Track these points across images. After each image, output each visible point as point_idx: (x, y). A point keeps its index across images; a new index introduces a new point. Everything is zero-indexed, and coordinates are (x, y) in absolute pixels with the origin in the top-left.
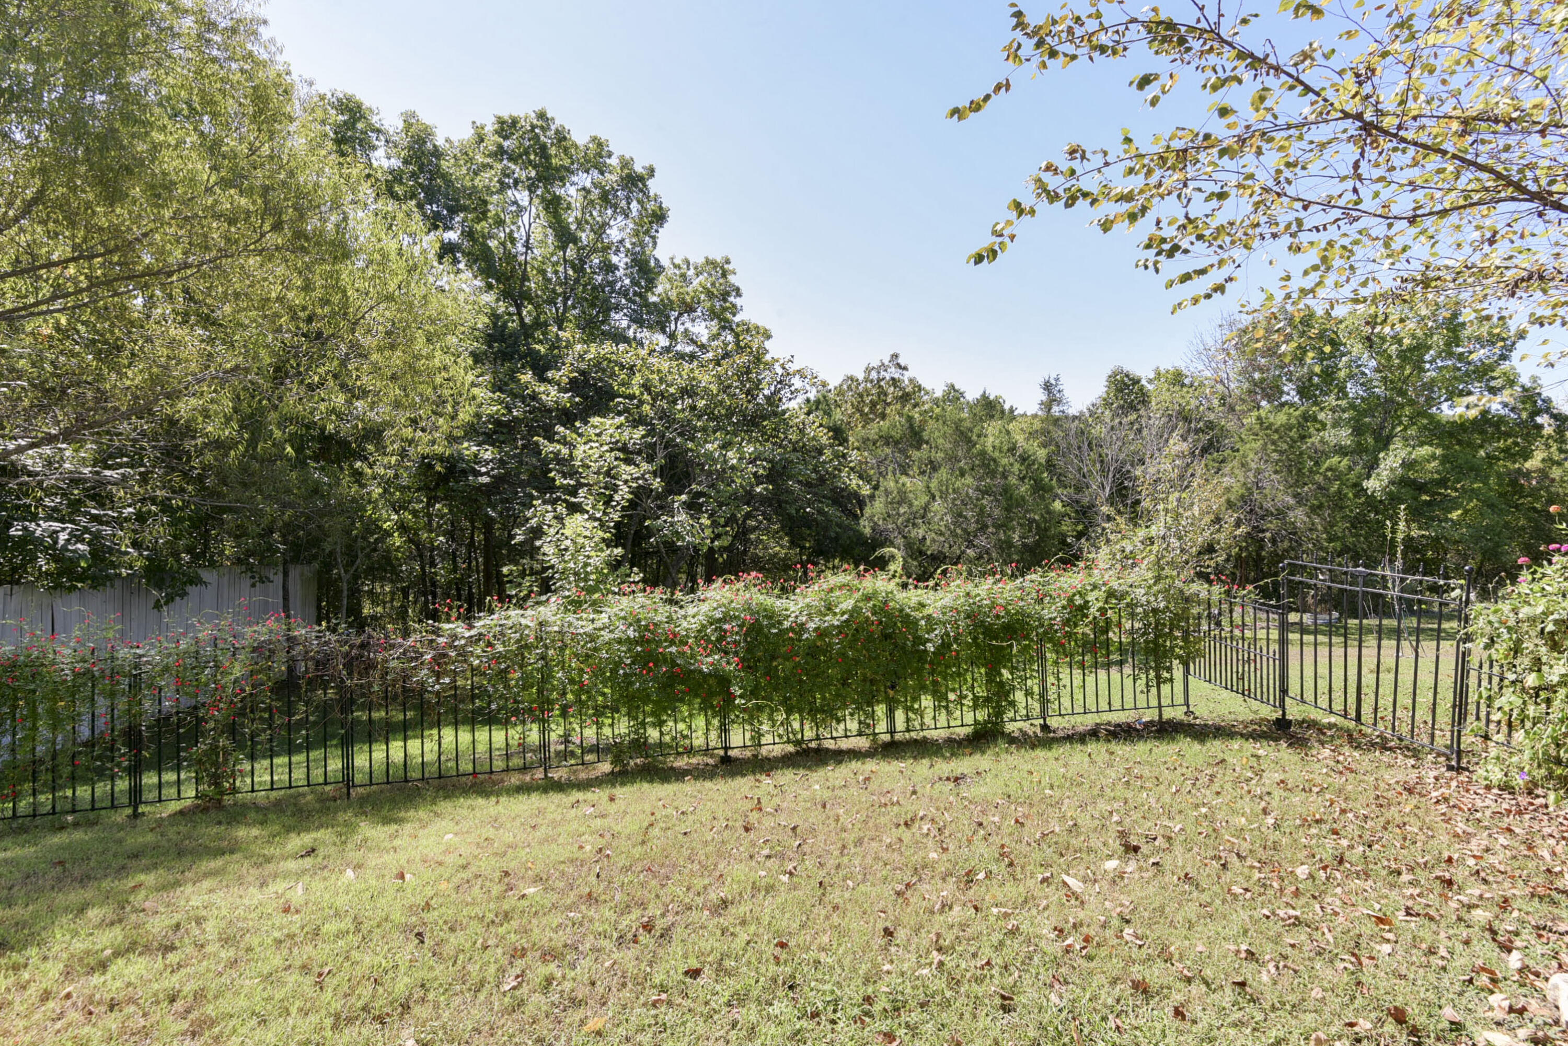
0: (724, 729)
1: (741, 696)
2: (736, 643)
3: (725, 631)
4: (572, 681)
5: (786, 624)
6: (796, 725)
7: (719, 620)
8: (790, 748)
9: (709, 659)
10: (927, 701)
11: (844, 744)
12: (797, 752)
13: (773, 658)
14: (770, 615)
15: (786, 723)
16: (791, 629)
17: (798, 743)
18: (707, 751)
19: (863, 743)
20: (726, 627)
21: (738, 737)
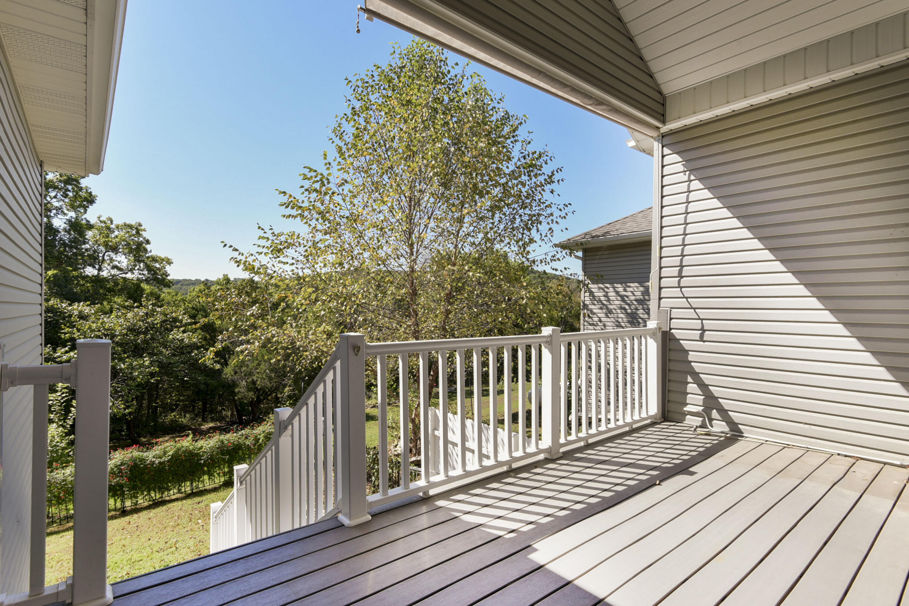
0: (123, 501)
1: (127, 491)
2: (126, 473)
3: (121, 469)
4: (55, 496)
5: (148, 462)
6: (153, 495)
7: (119, 465)
8: (151, 503)
9: (115, 480)
10: (206, 477)
11: (173, 497)
12: (153, 504)
13: (142, 474)
14: (142, 460)
15: (149, 494)
16: (149, 464)
17: (154, 500)
18: (115, 510)
19: (179, 495)
20: (122, 467)
21: (128, 503)
